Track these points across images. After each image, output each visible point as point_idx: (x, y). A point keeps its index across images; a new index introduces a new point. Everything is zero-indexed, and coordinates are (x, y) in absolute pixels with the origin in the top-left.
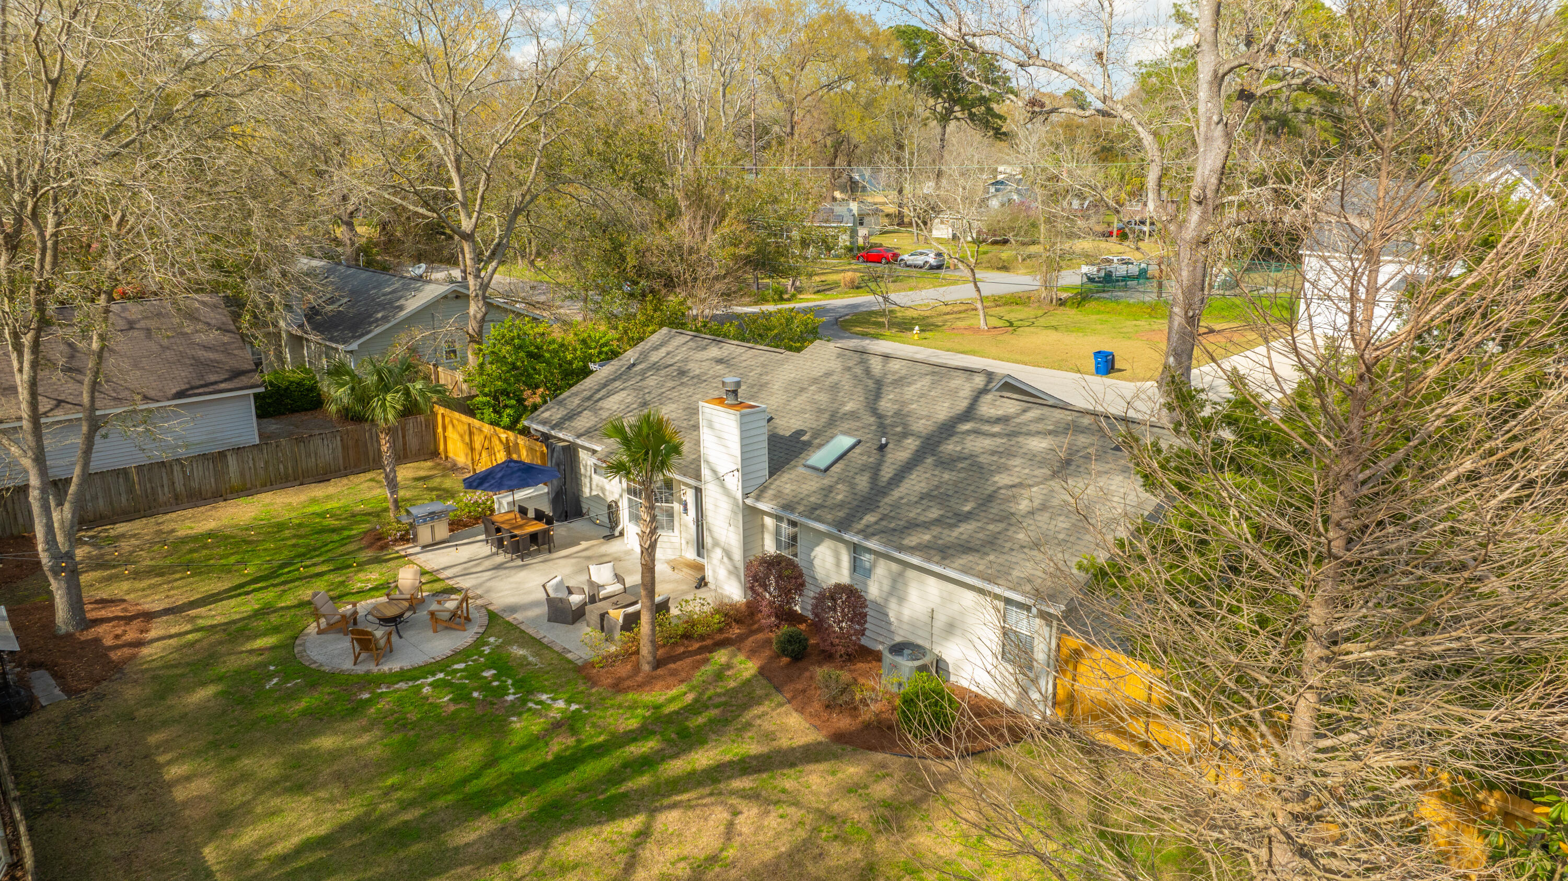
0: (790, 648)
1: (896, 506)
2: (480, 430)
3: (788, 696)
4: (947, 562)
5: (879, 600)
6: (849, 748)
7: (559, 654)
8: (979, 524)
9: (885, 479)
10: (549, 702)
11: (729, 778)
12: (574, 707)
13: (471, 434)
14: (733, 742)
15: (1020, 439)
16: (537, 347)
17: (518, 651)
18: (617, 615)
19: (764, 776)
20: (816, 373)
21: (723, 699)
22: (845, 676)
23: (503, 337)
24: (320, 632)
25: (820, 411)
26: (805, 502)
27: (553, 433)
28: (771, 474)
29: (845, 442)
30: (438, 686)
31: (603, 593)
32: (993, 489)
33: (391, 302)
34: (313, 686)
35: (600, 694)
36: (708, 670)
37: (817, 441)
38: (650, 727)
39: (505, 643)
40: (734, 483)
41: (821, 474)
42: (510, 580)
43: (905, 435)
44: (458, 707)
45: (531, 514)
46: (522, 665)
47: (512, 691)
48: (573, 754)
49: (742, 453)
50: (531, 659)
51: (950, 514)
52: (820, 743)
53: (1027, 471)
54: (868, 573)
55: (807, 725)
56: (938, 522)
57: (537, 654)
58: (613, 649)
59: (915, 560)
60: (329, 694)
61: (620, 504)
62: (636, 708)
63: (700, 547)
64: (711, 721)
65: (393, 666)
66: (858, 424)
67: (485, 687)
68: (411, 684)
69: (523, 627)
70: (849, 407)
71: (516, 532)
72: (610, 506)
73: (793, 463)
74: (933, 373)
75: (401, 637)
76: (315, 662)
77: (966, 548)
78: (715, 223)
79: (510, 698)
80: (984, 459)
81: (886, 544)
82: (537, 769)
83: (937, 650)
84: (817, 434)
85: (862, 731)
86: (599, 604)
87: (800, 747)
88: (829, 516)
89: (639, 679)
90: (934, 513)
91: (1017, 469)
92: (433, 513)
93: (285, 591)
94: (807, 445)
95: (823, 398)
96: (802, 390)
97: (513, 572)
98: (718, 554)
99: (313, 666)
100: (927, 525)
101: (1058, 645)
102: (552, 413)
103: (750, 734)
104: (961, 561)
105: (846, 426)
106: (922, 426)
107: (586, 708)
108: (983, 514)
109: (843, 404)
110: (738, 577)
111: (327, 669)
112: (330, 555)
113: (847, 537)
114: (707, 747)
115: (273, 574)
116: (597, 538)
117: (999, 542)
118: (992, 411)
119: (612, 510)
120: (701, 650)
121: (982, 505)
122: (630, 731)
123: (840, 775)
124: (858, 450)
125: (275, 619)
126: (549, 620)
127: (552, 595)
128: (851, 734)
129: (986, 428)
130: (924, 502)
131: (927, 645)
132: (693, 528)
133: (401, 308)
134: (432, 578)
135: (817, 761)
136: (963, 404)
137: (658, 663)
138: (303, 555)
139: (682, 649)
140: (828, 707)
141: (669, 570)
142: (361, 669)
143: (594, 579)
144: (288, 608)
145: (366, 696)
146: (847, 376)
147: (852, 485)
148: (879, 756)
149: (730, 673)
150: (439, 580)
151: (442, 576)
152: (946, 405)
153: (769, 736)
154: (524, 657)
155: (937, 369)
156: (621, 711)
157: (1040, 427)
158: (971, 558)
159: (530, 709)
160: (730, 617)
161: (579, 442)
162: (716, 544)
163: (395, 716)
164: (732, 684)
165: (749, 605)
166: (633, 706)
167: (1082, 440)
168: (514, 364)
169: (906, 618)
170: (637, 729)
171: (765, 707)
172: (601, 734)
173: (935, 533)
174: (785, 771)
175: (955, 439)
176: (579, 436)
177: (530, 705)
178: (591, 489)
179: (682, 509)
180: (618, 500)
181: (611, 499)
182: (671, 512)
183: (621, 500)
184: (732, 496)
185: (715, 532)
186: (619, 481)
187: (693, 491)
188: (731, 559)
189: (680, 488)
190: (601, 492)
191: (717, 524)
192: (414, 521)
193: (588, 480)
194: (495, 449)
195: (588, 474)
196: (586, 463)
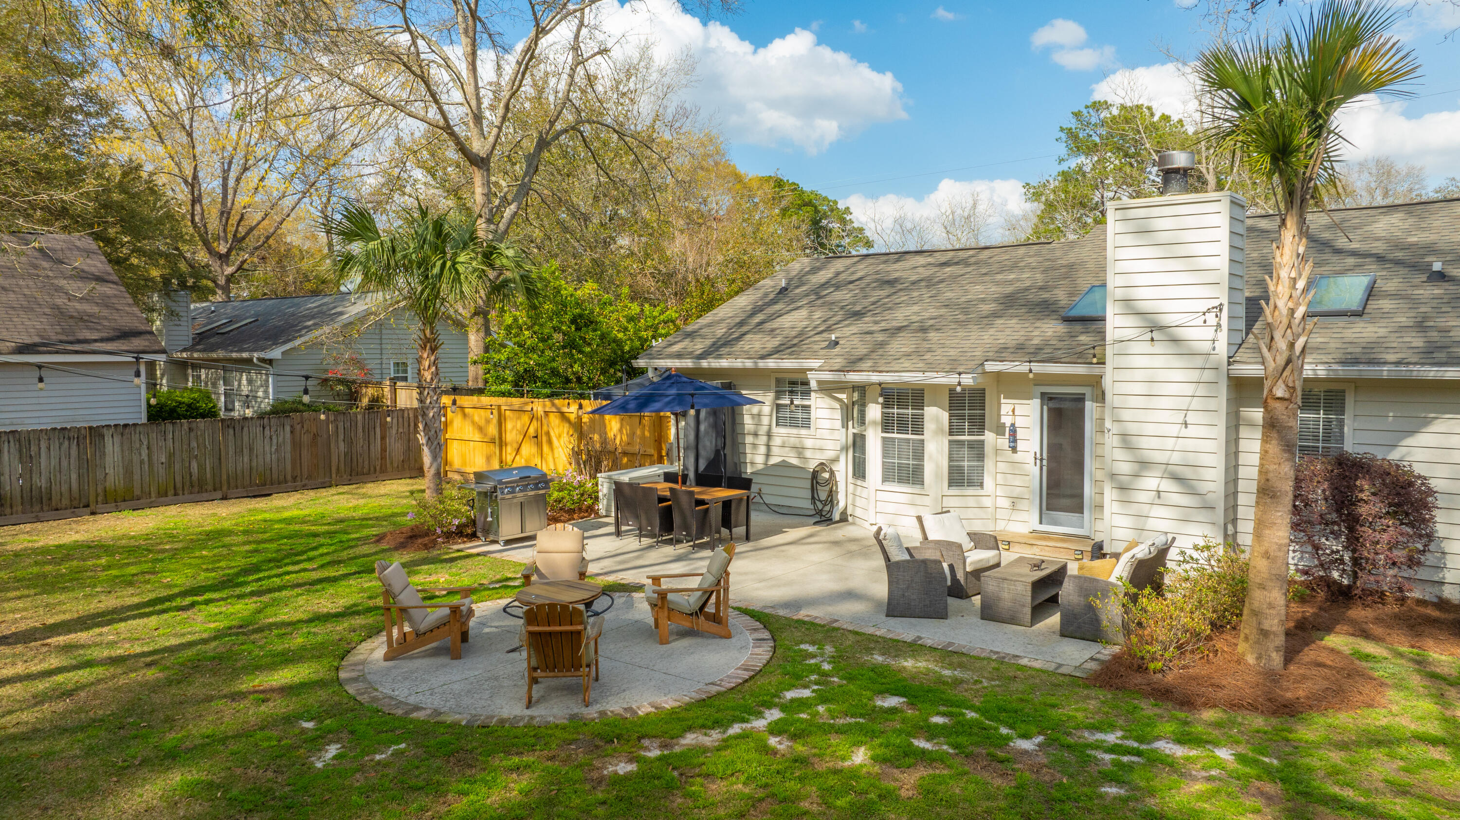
12: (1222, 752)
13: (501, 421)
17: (898, 663)
24: (393, 655)
28: (1246, 332)
31: (970, 561)
33: (322, 313)
39: (847, 652)
40: (1207, 335)
41: (1355, 319)
46: (947, 685)
57: (949, 665)
61: (840, 465)
72: (814, 474)
76: (418, 708)
92: (527, 478)
98: (1148, 487)
111: (454, 718)
119: (820, 480)
124: (1386, 288)
126: (890, 614)
132: (1034, 471)
142: (547, 714)
145: (624, 767)
178: (768, 455)
179: (1004, 442)
180: (836, 460)
181: (816, 463)
182: (978, 450)
183: (843, 459)
184: (1199, 361)
185: (1144, 443)
186: (838, 424)
187: (1037, 402)
188: (1191, 487)
189: (999, 404)
190: (793, 454)
191: (1150, 429)
192: (495, 488)
193: (763, 439)
194: (552, 434)
195: (763, 430)
196: (760, 411)
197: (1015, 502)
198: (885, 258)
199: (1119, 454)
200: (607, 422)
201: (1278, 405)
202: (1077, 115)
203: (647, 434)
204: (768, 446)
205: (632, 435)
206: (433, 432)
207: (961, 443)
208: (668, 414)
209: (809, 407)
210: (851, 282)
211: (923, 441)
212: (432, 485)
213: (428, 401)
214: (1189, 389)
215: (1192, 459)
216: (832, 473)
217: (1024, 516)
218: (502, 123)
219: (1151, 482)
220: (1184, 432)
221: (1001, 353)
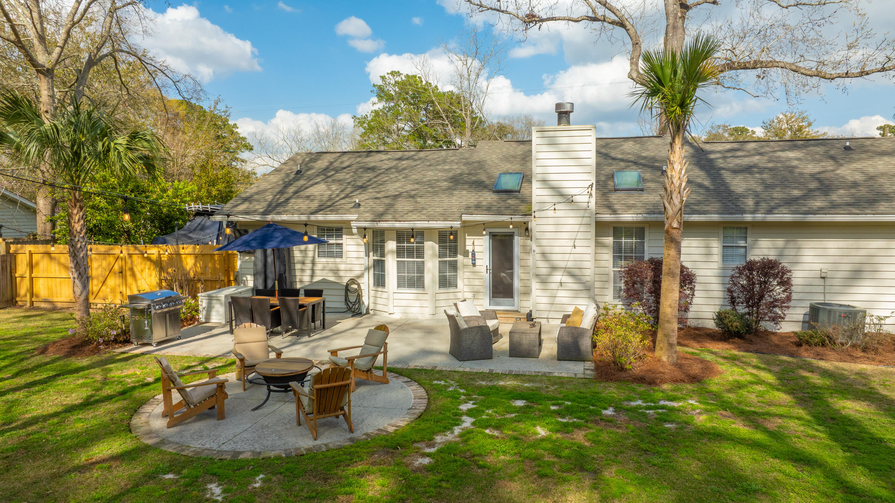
1: (752, 195)
39: (463, 382)
41: (641, 192)
46: (535, 390)
54: (743, 258)
56: (806, 196)
68: (450, 434)
72: (348, 287)
100: (802, 199)
119: (352, 290)
131: (821, 299)
132: (486, 276)
145: (424, 460)
177: (648, 411)
178: (312, 276)
179: (469, 261)
180: (361, 276)
181: (348, 279)
182: (454, 266)
183: (366, 275)
184: (581, 213)
185: (554, 257)
186: (363, 254)
187: (487, 237)
188: (580, 279)
189: (465, 239)
190: (331, 274)
191: (557, 250)
192: (149, 306)
193: (309, 266)
194: (135, 269)
195: (309, 260)
196: (306, 248)
197: (475, 294)
198: (358, 154)
199: (541, 264)
200: (183, 259)
201: (674, 231)
202: (383, 78)
203: (217, 266)
204: (313, 270)
205: (205, 267)
206: (83, 268)
207: (445, 262)
208: (235, 252)
209: (342, 244)
210: (344, 168)
211: (423, 262)
212: (82, 308)
213: (79, 246)
214: (576, 228)
215: (579, 265)
216: (359, 285)
217: (480, 302)
218: (64, 45)
219: (558, 277)
220: (574, 251)
221: (468, 210)
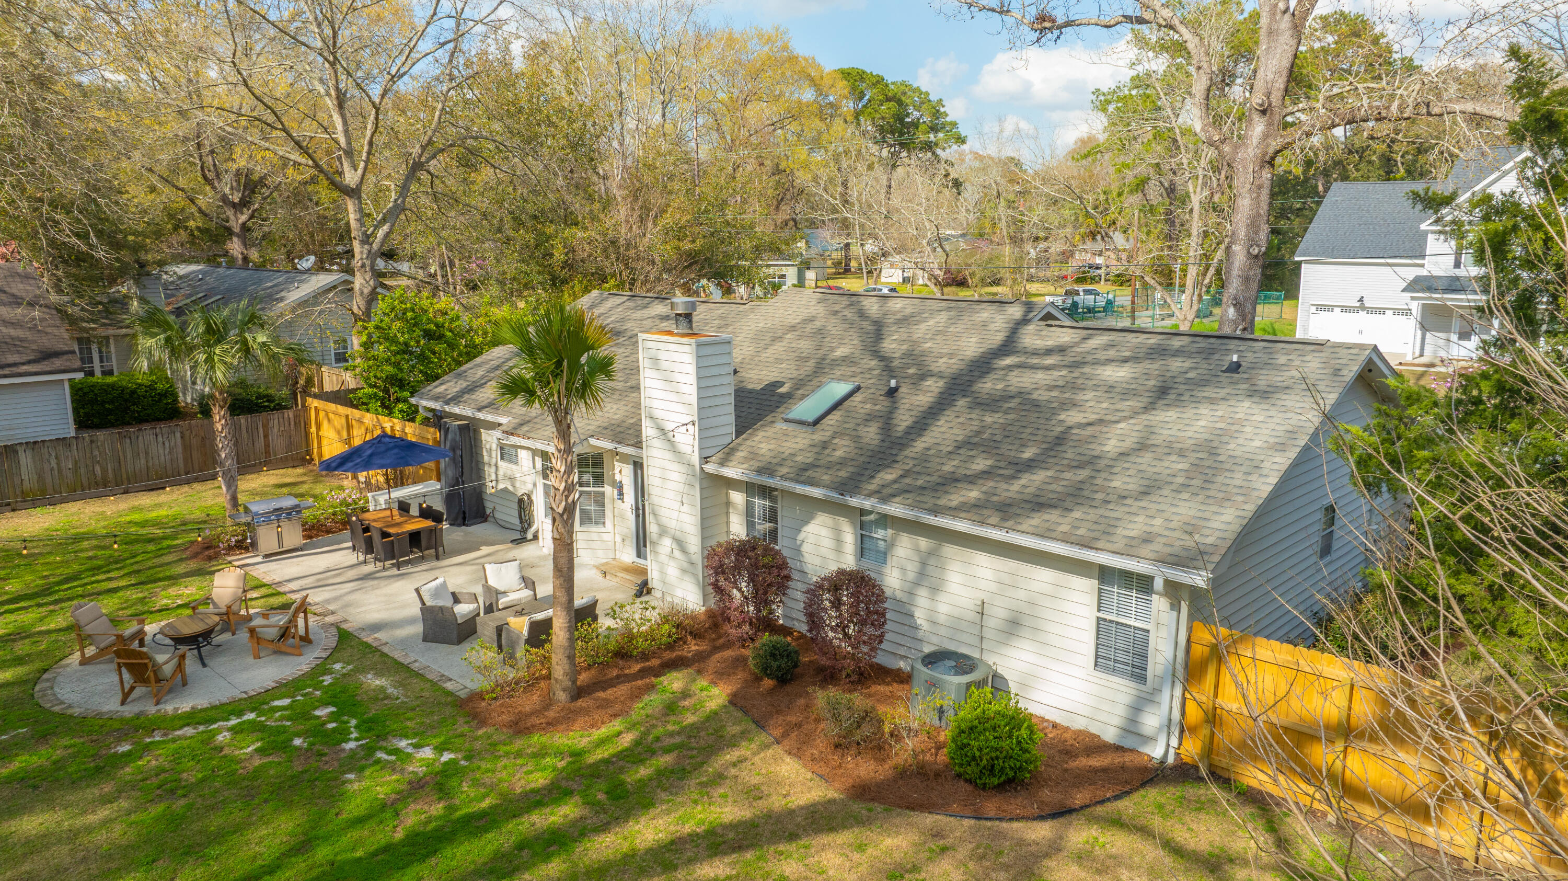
0: (775, 664)
1: (924, 458)
2: (360, 421)
3: (777, 732)
4: (1009, 524)
5: (899, 595)
6: (879, 808)
7: (434, 684)
8: (1050, 473)
9: (900, 429)
10: (410, 750)
11: (690, 861)
12: (447, 757)
13: (349, 427)
14: (696, 803)
15: (1087, 369)
16: (437, 325)
17: (374, 682)
18: (520, 625)
19: (749, 855)
20: (793, 320)
21: (677, 740)
22: (858, 700)
23: (393, 309)
24: (84, 662)
25: (802, 359)
26: (788, 463)
27: (447, 408)
28: (739, 433)
29: (840, 389)
30: (242, 731)
31: (503, 601)
32: (1060, 429)
33: (270, 296)
34: (43, 738)
35: (489, 737)
36: (652, 702)
37: (800, 392)
38: (564, 783)
39: (356, 671)
40: (688, 441)
41: (809, 429)
42: (378, 592)
43: (923, 377)
44: (265, 760)
45: (414, 511)
46: (375, 700)
47: (353, 736)
48: (436, 830)
49: (700, 399)
50: (390, 690)
51: (1002, 464)
52: (832, 802)
53: (1105, 405)
54: (883, 557)
55: (809, 775)
56: (986, 474)
57: (400, 684)
58: (512, 675)
59: (961, 526)
60: (66, 748)
61: (534, 497)
62: (544, 756)
63: (641, 541)
64: (660, 774)
65: (184, 704)
66: (853, 369)
67: (317, 731)
68: (201, 728)
69: (385, 650)
70: (840, 352)
71: (391, 531)
72: (521, 501)
73: (769, 418)
74: (949, 309)
75: (204, 665)
76: (62, 703)
77: (1037, 504)
78: (656, 217)
79: (352, 745)
80: (1041, 395)
81: (913, 507)
82: (375, 854)
83: (990, 659)
84: (800, 384)
85: (895, 780)
86: (496, 614)
87: (802, 808)
88: (825, 477)
89: (551, 714)
90: (981, 464)
91: (1091, 404)
92: (281, 509)
93: (54, 611)
94: (789, 396)
95: (806, 345)
96: (776, 339)
97: (386, 582)
98: (667, 544)
99: (56, 709)
100: (971, 480)
101: (1189, 641)
102: (449, 386)
103: (721, 791)
104: (1034, 522)
105: (838, 372)
106: (945, 365)
107: (466, 758)
108: (1052, 460)
109: (833, 350)
110: (695, 575)
111: (76, 711)
112: (136, 567)
113: (855, 501)
114: (653, 812)
115: (46, 591)
116: (503, 542)
117: (1086, 493)
118: (1038, 342)
119: (524, 505)
120: (643, 673)
121: (1051, 449)
122: (534, 791)
123: (870, 851)
124: (858, 397)
125: (22, 647)
126: (425, 639)
127: (429, 602)
128: (879, 785)
129: (1035, 360)
130: (961, 451)
131: (976, 654)
132: (632, 518)
133: (282, 299)
134: (270, 591)
135: (832, 829)
136: (998, 338)
137: (579, 693)
138: (99, 568)
139: (615, 672)
140: (837, 746)
141: (598, 576)
142: (129, 711)
143: (492, 582)
144: (49, 632)
145: (125, 748)
146: (833, 320)
147: (857, 439)
148: (929, 820)
149: (686, 703)
150: (279, 594)
151: (282, 589)
152: (973, 340)
153: (754, 793)
154: (382, 689)
155: (953, 304)
156: (520, 761)
157: (1112, 353)
158: (1046, 517)
159: (378, 762)
160: (684, 628)
161: (480, 415)
162: (663, 531)
163: (162, 777)
164: (690, 719)
165: (710, 614)
166: (541, 754)
167: (1176, 365)
168: (406, 344)
169: (942, 619)
170: (543, 788)
171: (744, 750)
172: (484, 796)
173: (984, 489)
174: (781, 847)
175: (992, 376)
176: (480, 409)
177: (381, 755)
178: (497, 482)
179: (617, 494)
181: (522, 492)
182: (600, 499)
184: (684, 459)
185: (663, 512)
186: (531, 465)
187: (631, 468)
188: (685, 548)
189: (614, 465)
190: (510, 483)
191: (665, 503)
193: (493, 469)
195: (493, 461)
196: (491, 447)
197: (624, 539)
204: (497, 475)
209: (518, 448)
214: (681, 478)
215: (685, 527)
217: (629, 550)
220: (681, 508)
